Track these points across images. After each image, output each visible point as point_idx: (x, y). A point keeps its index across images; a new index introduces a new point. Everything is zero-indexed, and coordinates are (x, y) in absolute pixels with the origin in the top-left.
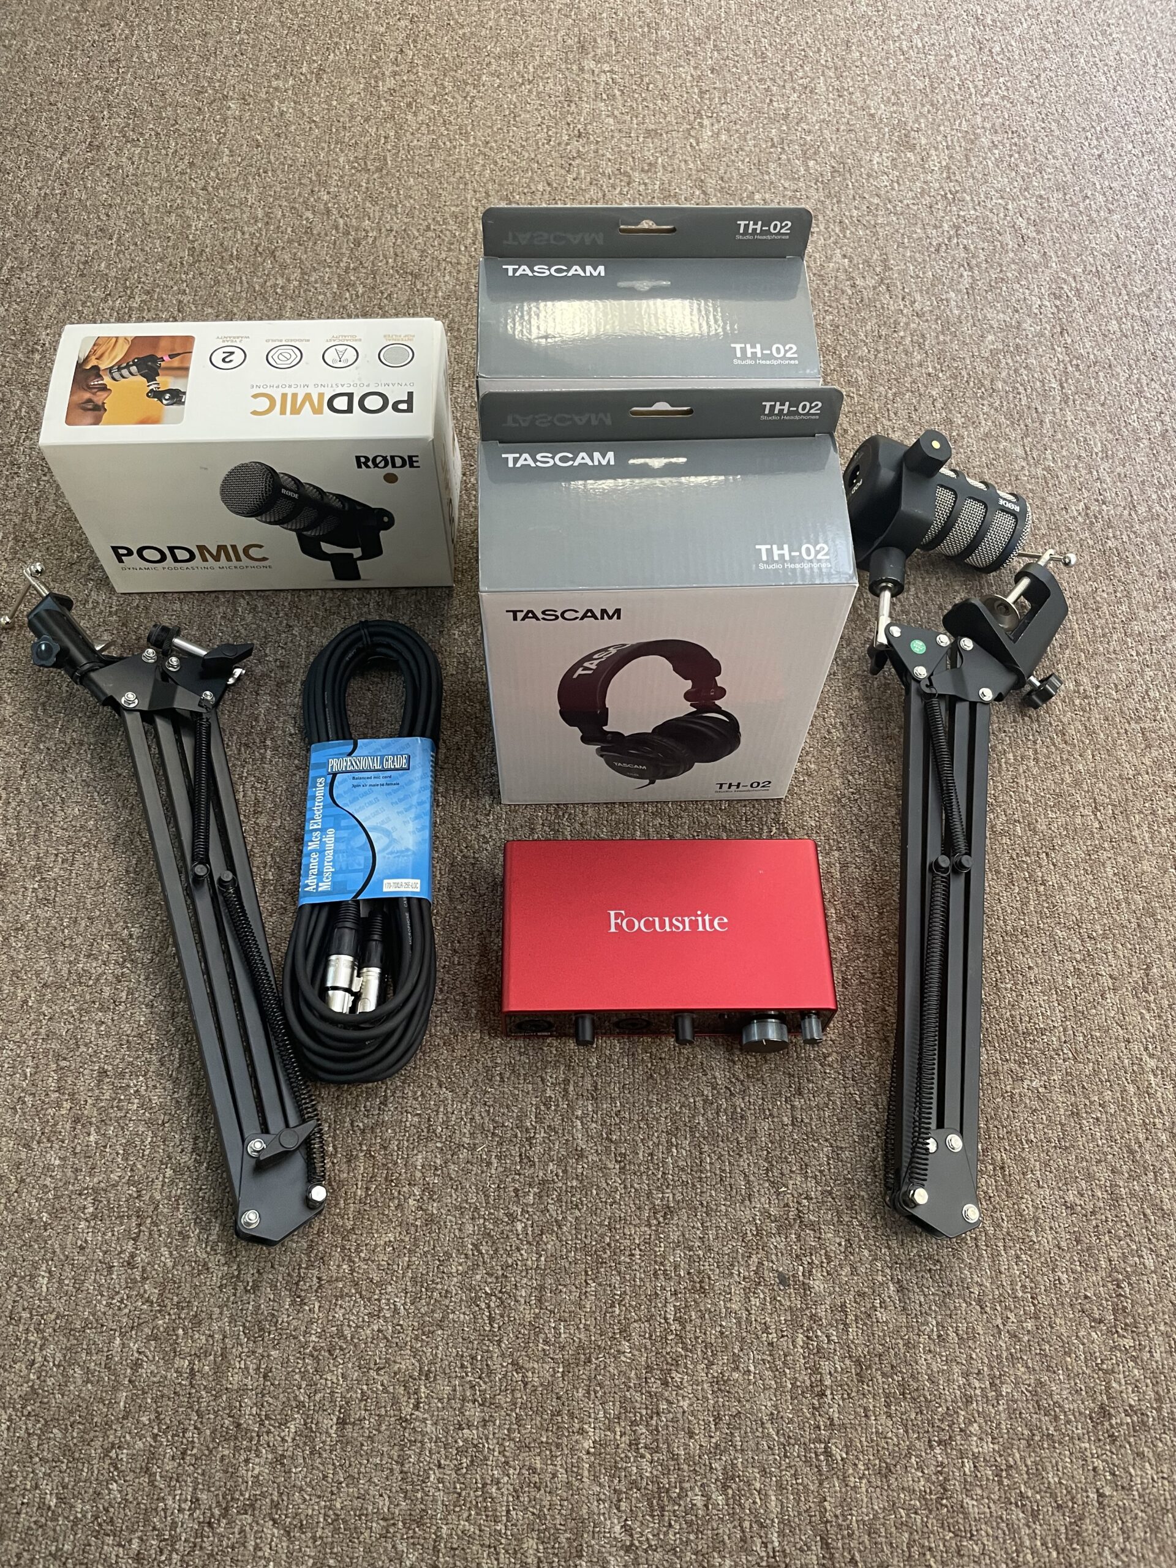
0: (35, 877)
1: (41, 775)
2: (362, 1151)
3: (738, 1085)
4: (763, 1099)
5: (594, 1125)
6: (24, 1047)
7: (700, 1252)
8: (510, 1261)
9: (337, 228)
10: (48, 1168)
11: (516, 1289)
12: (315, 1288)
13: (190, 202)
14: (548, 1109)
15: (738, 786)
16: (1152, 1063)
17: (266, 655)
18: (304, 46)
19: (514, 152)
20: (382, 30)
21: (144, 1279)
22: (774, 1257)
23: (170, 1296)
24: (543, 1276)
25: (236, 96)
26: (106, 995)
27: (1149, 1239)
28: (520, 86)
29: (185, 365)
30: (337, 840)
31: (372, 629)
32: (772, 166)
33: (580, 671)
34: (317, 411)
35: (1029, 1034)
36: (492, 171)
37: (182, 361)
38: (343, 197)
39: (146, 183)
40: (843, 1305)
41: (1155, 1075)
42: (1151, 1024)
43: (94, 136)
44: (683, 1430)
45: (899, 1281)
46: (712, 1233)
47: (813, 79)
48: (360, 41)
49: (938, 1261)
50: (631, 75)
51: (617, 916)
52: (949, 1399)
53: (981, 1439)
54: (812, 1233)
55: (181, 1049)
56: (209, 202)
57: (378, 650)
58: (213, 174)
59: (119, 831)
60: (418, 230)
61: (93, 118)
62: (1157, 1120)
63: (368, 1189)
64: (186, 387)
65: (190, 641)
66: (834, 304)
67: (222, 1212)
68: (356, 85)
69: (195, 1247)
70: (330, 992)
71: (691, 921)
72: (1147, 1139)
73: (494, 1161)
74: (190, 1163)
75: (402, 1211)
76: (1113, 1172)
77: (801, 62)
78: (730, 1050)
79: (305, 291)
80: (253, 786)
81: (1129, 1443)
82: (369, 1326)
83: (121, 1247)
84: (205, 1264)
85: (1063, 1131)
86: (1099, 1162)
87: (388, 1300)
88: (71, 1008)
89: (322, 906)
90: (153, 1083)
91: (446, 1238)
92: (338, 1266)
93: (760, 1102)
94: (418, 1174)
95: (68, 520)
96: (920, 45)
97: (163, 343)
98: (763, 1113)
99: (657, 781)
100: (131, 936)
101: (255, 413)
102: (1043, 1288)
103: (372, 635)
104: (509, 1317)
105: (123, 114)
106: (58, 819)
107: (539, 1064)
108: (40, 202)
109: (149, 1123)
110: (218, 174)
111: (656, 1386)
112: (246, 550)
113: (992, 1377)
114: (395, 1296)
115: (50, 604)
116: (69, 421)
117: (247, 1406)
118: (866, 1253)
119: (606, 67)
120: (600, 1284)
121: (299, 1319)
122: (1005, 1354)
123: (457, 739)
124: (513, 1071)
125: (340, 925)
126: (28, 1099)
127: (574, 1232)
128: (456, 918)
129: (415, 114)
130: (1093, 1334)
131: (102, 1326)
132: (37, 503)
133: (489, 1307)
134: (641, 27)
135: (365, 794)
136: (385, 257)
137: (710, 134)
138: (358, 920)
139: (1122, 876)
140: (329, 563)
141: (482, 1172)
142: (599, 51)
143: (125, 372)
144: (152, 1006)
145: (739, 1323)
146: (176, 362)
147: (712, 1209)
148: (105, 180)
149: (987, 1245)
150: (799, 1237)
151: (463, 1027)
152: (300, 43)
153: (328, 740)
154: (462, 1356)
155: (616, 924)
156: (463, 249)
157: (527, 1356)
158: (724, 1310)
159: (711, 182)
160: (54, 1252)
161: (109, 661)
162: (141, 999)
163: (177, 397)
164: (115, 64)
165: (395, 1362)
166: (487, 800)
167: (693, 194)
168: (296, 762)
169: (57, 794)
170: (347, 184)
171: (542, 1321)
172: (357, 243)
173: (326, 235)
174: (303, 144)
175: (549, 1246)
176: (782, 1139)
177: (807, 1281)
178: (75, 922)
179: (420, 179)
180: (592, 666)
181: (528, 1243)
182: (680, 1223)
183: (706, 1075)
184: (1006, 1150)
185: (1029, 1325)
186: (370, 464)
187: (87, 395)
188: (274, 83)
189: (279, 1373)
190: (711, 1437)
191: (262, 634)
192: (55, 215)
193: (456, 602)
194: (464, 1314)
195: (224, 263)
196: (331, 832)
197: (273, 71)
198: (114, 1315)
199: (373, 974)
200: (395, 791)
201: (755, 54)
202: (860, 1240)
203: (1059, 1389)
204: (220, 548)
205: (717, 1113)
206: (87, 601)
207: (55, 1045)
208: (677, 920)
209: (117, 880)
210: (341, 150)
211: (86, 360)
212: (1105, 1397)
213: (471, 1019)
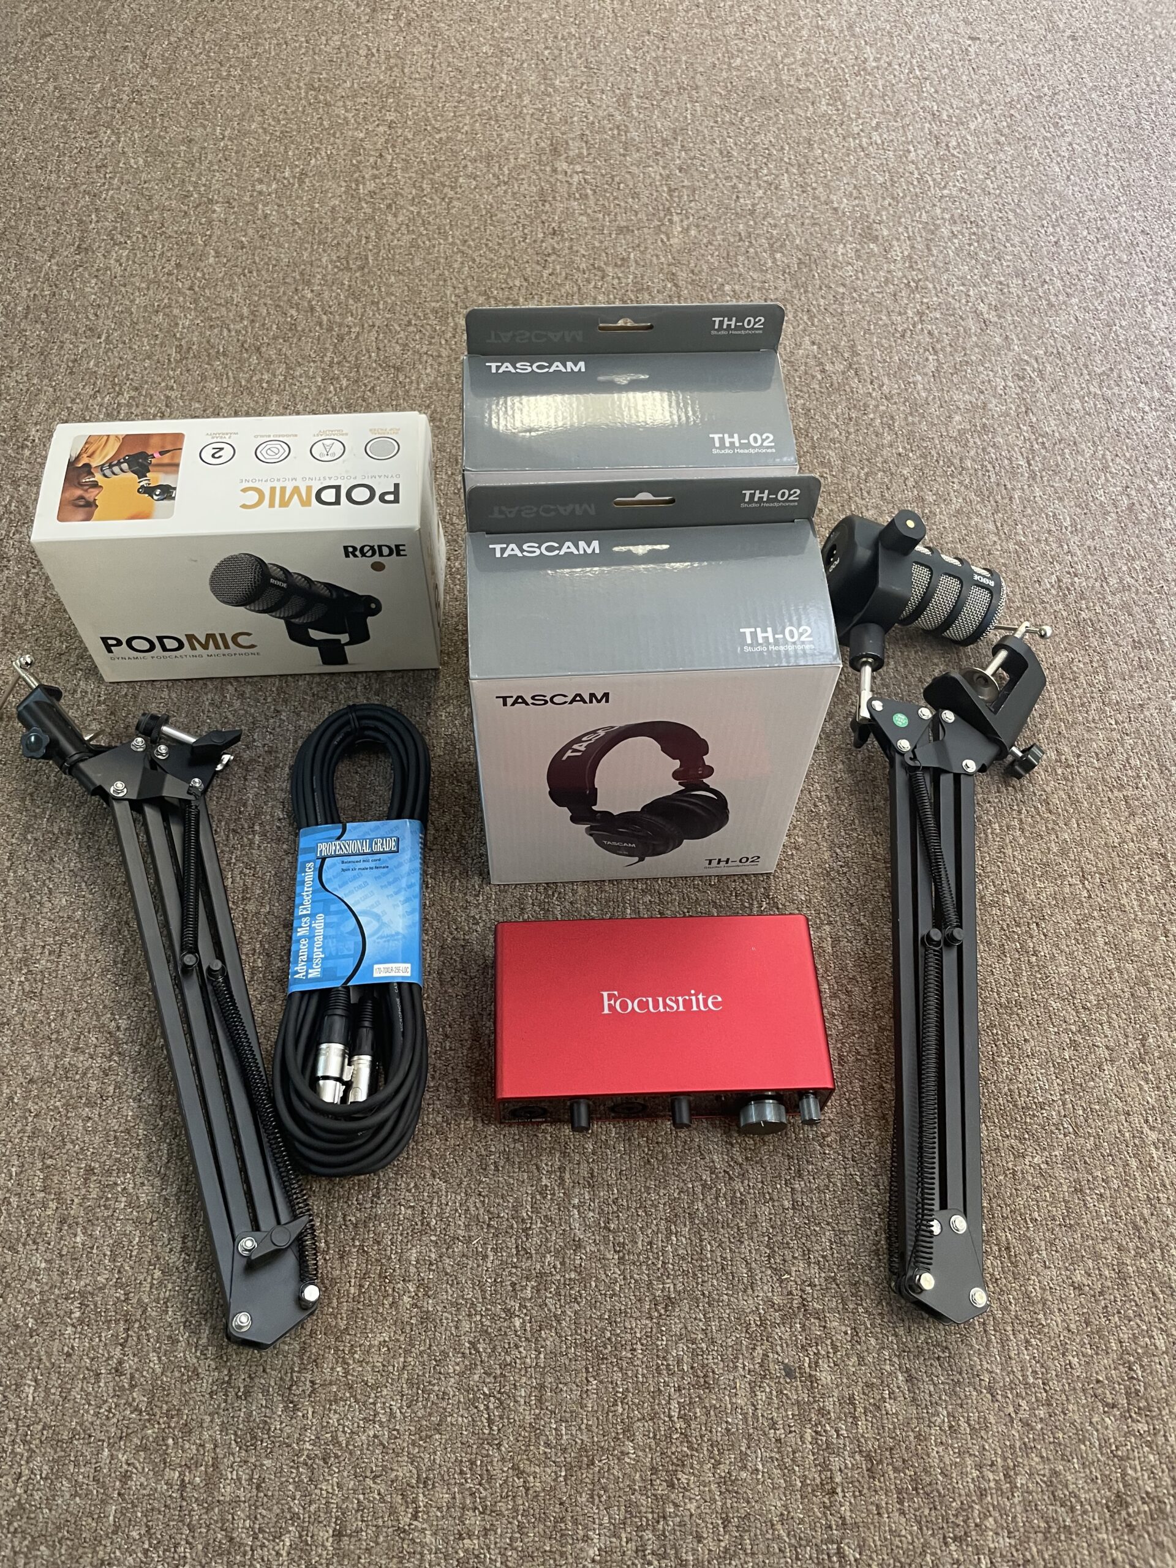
0: (21, 969)
1: (29, 866)
2: (355, 1246)
3: (737, 1167)
4: (762, 1182)
5: (591, 1214)
6: (9, 1145)
7: (703, 1345)
8: (508, 1359)
9: (320, 324)
10: (34, 1272)
11: (516, 1389)
12: (308, 1393)
13: (177, 302)
14: (544, 1198)
15: (727, 861)
16: (1153, 1136)
17: (254, 740)
18: (286, 152)
19: (491, 250)
20: (362, 135)
21: (132, 1387)
22: (779, 1348)
23: (159, 1404)
24: (543, 1374)
25: (221, 200)
26: (93, 1090)
27: (1160, 1319)
28: (496, 187)
29: (175, 461)
30: (326, 925)
31: (359, 713)
32: (741, 258)
33: (569, 753)
34: (306, 503)
35: (1029, 1109)
36: (470, 268)
37: (172, 457)
38: (326, 294)
39: (133, 284)
40: (852, 1398)
41: (1157, 1148)
42: (1151, 1097)
43: (82, 239)
44: (691, 1534)
45: (908, 1370)
46: (714, 1325)
47: (777, 176)
48: (341, 147)
49: (947, 1348)
50: (602, 175)
51: (610, 997)
52: (963, 1492)
53: (997, 1534)
54: (817, 1321)
55: (170, 1144)
56: (196, 301)
57: (367, 733)
58: (199, 274)
59: (107, 921)
60: (400, 325)
61: (81, 221)
62: (1160, 1195)
63: (361, 1286)
64: (176, 482)
65: (178, 728)
66: (805, 389)
67: (212, 1314)
68: (336, 188)
69: (184, 1352)
70: (321, 1082)
71: (684, 1000)
72: (1152, 1214)
73: (490, 1254)
74: (179, 1264)
75: (397, 1309)
76: (1119, 1249)
77: (765, 160)
78: (727, 1132)
79: (290, 385)
80: (241, 872)
81: (1148, 1533)
82: (364, 1431)
83: (109, 1352)
84: (195, 1369)
85: (1068, 1208)
86: (1104, 1239)
87: (384, 1403)
88: (58, 1104)
89: (311, 993)
90: (141, 1180)
91: (442, 1336)
92: (332, 1369)
93: (760, 1185)
94: (413, 1270)
95: (56, 611)
96: (879, 142)
97: (153, 441)
98: (763, 1198)
99: (647, 859)
100: (118, 1028)
101: (244, 506)
102: (1054, 1373)
103: (359, 718)
104: (509, 1419)
105: (110, 217)
106: (45, 910)
107: (534, 1152)
108: (30, 303)
109: (137, 1222)
110: (204, 274)
111: (661, 1489)
112: (234, 638)
113: (1006, 1468)
114: (390, 1400)
115: (40, 696)
116: (61, 518)
117: (240, 1519)
118: (873, 1341)
119: (579, 168)
120: (601, 1382)
121: (292, 1426)
122: (1018, 1444)
123: (447, 818)
124: (508, 1159)
125: (330, 1012)
126: (14, 1200)
127: (573, 1327)
128: (447, 1002)
129: (395, 216)
130: (1107, 1419)
131: (90, 1436)
132: (26, 595)
133: (487, 1408)
134: (610, 129)
135: (354, 878)
136: (368, 351)
137: (680, 229)
138: (349, 1006)
139: (1113, 944)
140: (316, 649)
141: (478, 1266)
142: (571, 153)
143: (116, 469)
144: (140, 1100)
145: (745, 1420)
146: (166, 459)
147: (714, 1300)
148: (94, 281)
149: (995, 1330)
150: (803, 1326)
151: (456, 1115)
152: (282, 149)
153: (317, 824)
154: (461, 1461)
155: (609, 1005)
156: (443, 342)
157: (528, 1459)
158: (729, 1406)
159: (682, 275)
160: (40, 1360)
161: (97, 751)
162: (128, 1093)
163: (167, 492)
164: (103, 170)
165: (392, 1470)
166: (476, 881)
167: (665, 287)
168: (285, 846)
169: (44, 884)
170: (330, 282)
171: (542, 1423)
172: (341, 338)
173: (310, 331)
174: (286, 245)
175: (548, 1343)
176: (783, 1224)
177: (813, 1373)
178: (62, 1014)
179: (401, 277)
180: (582, 747)
181: (527, 1339)
182: (682, 1315)
183: (704, 1159)
184: (1010, 1229)
185: (1042, 1412)
186: (358, 553)
187: (79, 492)
188: (258, 187)
189: (272, 1484)
190: (720, 1541)
191: (251, 719)
192: (44, 316)
193: (442, 684)
194: (462, 1416)
195: (210, 359)
196: (320, 917)
197: (256, 175)
198: (102, 1425)
199: (364, 1062)
200: (385, 874)
201: (721, 153)
202: (867, 1328)
203: (1074, 1478)
204: (209, 636)
205: (717, 1198)
206: (75, 691)
207: (40, 1143)
208: (671, 1000)
209: (105, 971)
210: (324, 250)
211: (78, 458)
212: (1121, 1485)
213: (463, 1106)
